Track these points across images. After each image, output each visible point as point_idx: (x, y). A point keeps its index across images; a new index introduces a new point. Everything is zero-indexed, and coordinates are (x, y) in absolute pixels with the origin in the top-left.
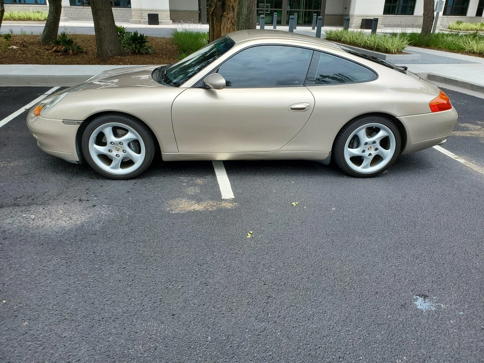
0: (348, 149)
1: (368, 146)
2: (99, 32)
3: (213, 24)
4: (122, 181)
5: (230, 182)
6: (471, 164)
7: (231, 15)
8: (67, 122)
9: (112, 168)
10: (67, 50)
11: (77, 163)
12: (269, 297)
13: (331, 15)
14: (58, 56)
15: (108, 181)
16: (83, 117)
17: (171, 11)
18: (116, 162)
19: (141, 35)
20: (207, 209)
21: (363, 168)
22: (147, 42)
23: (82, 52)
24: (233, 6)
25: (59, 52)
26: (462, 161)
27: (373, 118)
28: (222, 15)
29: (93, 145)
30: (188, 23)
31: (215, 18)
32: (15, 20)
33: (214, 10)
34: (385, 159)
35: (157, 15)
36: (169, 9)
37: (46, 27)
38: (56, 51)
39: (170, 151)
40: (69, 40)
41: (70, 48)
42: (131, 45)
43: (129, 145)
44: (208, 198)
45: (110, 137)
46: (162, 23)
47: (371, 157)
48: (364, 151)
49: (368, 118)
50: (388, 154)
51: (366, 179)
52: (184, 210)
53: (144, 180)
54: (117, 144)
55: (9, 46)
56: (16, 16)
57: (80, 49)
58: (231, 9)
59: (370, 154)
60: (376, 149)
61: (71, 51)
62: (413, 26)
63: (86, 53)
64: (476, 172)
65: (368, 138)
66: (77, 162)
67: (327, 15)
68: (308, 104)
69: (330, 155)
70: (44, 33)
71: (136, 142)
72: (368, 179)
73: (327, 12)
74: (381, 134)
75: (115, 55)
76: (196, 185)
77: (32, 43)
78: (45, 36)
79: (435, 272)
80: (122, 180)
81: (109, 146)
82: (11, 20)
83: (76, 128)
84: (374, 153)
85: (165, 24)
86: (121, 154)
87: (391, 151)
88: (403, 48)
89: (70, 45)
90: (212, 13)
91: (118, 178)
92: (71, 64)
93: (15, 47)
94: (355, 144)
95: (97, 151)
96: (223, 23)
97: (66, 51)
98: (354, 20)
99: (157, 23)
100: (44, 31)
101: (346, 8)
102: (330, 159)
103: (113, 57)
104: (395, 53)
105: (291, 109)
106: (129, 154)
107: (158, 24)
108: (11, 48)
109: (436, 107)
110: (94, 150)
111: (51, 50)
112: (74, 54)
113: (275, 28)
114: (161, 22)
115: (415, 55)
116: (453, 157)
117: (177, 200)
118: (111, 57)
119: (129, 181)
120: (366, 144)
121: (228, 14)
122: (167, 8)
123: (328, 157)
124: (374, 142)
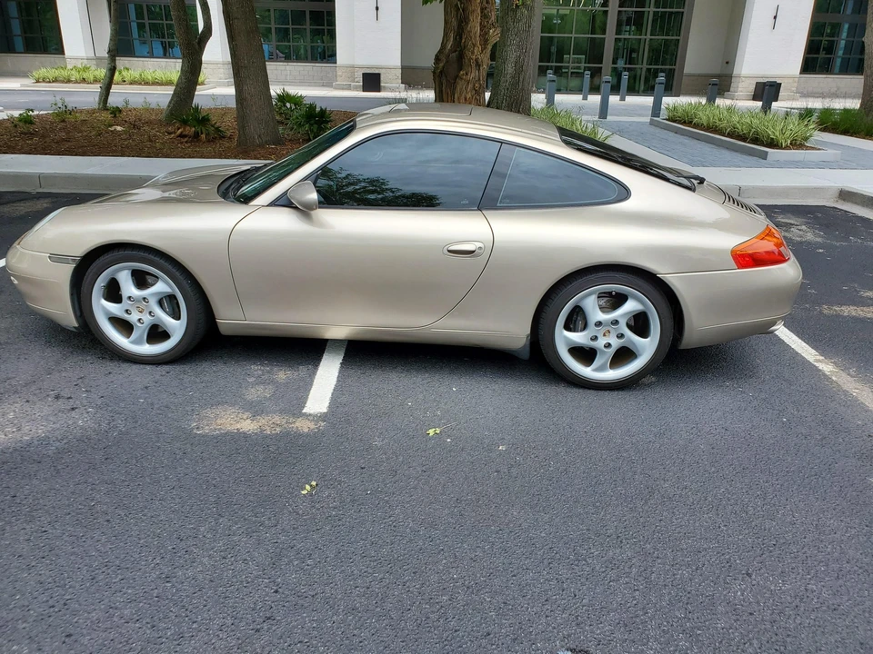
0: (562, 332)
1: (602, 329)
2: (242, 104)
3: (441, 92)
4: (148, 367)
5: (338, 381)
6: (844, 375)
7: (473, 75)
8: (56, 258)
9: (132, 342)
10: (198, 133)
11: (74, 330)
12: (269, 618)
13: (699, 76)
14: (182, 143)
15: (125, 366)
16: (80, 251)
17: (403, 68)
18: (141, 330)
19: (321, 109)
20: (262, 431)
21: (596, 370)
22: (330, 121)
23: (223, 137)
24: (477, 60)
25: (184, 136)
26: (827, 367)
27: (611, 274)
28: (457, 76)
29: (99, 300)
30: (418, 89)
31: (444, 81)
32: (147, 83)
33: (443, 67)
34: (640, 355)
35: (379, 74)
36: (400, 64)
37: (173, 95)
38: (181, 136)
39: (231, 317)
40: (203, 118)
41: (204, 131)
42: (303, 125)
43: (160, 303)
44: (278, 409)
45: (128, 288)
46: (386, 89)
47: (611, 351)
48: (595, 338)
49: (601, 274)
50: (647, 347)
51: (601, 393)
52: (219, 430)
53: (186, 367)
54: (139, 301)
55: (111, 126)
56: (150, 78)
57: (220, 131)
58: (474, 65)
59: (608, 346)
60: (621, 336)
61: (203, 136)
62: (846, 96)
63: (230, 138)
64: (846, 393)
65: (603, 312)
66: (75, 328)
67: (690, 75)
68: (481, 245)
69: (528, 343)
70: (169, 106)
71: (171, 298)
72: (607, 393)
73: (687, 70)
74: (630, 306)
75: (266, 142)
76: (273, 382)
77: (149, 123)
78: (171, 110)
79: (635, 602)
80: (149, 364)
81: (126, 304)
82: (140, 84)
83: (70, 268)
84: (616, 343)
85: (392, 90)
86: (147, 319)
87: (651, 340)
88: (806, 139)
89: (204, 125)
90: (441, 72)
91: (142, 360)
92: (190, 157)
93: (119, 128)
94: (580, 324)
95: (106, 312)
96: (458, 88)
97: (196, 135)
98: (740, 85)
99: (378, 89)
100: (170, 102)
101: (727, 63)
102: (528, 349)
103: (261, 146)
104: (787, 148)
105: (449, 251)
106: (159, 319)
107: (379, 91)
108: (112, 129)
109: (746, 259)
110: (102, 308)
111: (175, 133)
112: (209, 141)
113: (585, 98)
114: (384, 87)
115: (830, 151)
116: (811, 359)
117: (219, 410)
118: (259, 146)
119: (159, 368)
120: (599, 324)
121: (467, 74)
122: (398, 63)
123: (525, 345)
124: (615, 322)
